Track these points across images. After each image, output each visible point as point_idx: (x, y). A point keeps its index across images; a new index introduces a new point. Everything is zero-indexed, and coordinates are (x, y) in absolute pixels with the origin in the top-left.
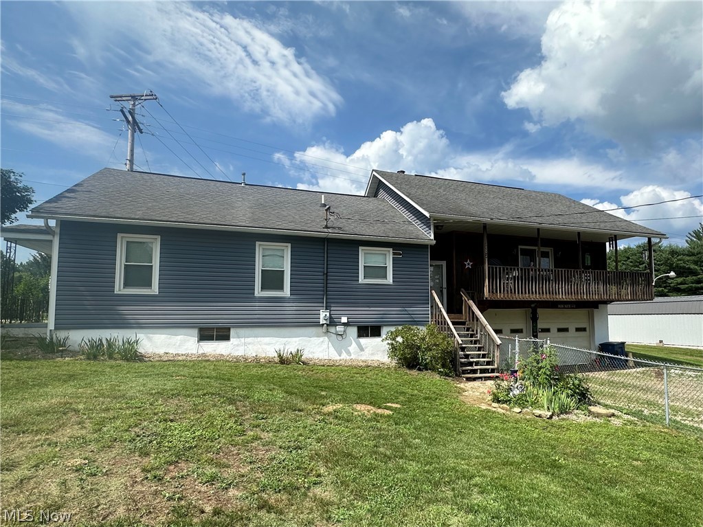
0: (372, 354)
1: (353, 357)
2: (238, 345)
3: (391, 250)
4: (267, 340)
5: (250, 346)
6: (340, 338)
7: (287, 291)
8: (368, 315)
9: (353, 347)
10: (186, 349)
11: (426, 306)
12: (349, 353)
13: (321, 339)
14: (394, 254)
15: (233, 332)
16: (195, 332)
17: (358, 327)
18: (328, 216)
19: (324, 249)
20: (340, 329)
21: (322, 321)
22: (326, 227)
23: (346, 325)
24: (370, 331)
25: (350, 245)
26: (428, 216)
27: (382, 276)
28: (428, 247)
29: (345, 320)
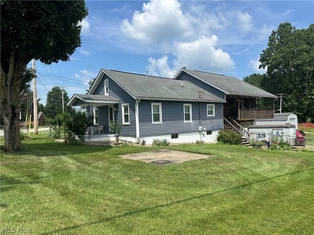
0: (210, 140)
2: (181, 139)
6: (203, 135)
7: (191, 120)
8: (210, 127)
9: (206, 138)
10: (170, 141)
11: (222, 123)
13: (199, 136)
14: (215, 106)
15: (179, 135)
16: (171, 135)
17: (207, 131)
18: (200, 94)
19: (199, 105)
20: (204, 132)
21: (200, 130)
22: (200, 98)
23: (205, 131)
24: (209, 133)
25: (205, 104)
26: (229, 94)
27: (212, 114)
28: (224, 103)
29: (205, 129)
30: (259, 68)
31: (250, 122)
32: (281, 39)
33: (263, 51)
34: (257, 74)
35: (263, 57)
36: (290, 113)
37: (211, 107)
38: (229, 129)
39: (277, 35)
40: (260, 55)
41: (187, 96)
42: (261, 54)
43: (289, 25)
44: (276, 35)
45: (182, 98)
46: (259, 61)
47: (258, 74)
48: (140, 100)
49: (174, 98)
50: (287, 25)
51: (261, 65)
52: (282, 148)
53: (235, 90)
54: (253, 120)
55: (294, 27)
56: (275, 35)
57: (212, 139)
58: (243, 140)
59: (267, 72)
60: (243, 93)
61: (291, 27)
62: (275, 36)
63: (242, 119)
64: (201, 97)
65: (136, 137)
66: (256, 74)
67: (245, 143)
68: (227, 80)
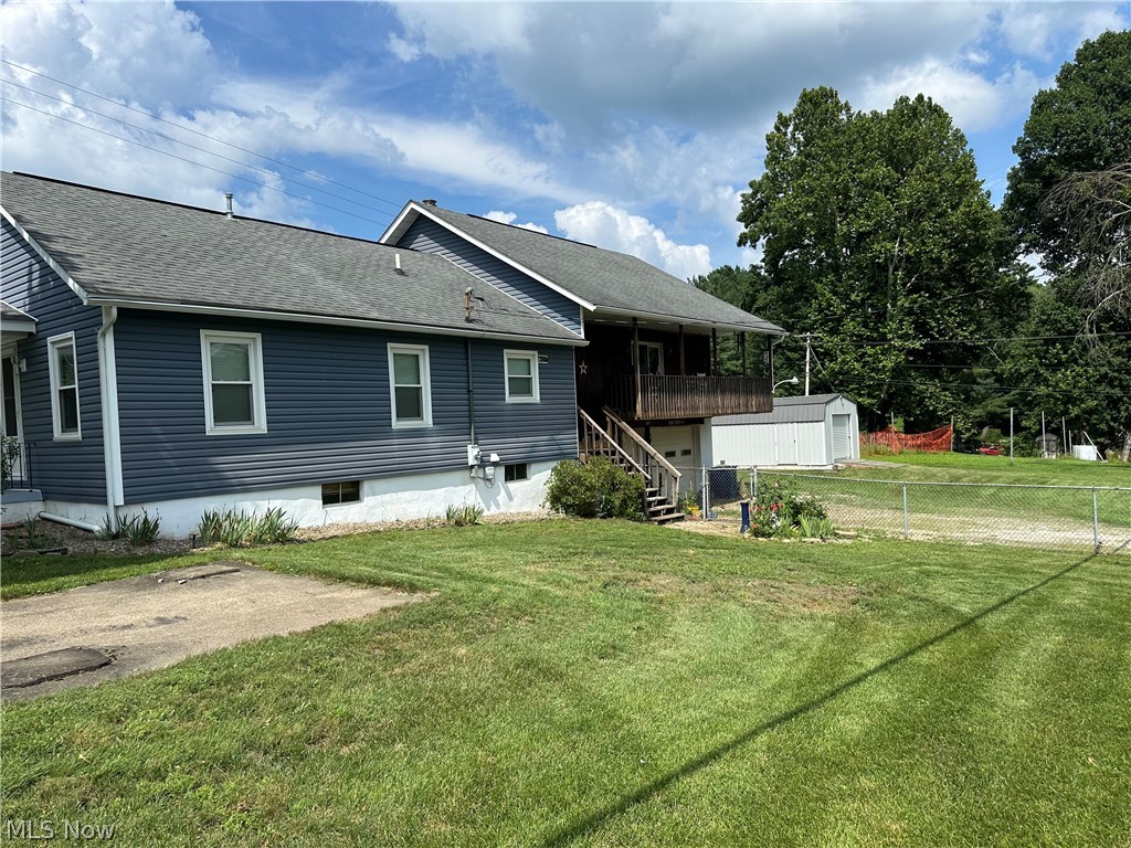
0: (521, 504)
1: (503, 510)
2: (374, 507)
3: (536, 353)
4: (407, 495)
5: (388, 507)
6: (488, 484)
7: (427, 420)
8: (516, 447)
9: (502, 498)
10: (309, 520)
11: (573, 431)
12: (497, 505)
13: (468, 488)
14: (541, 359)
15: (366, 487)
16: (318, 491)
17: (506, 467)
18: (471, 304)
19: (467, 353)
20: (490, 470)
21: (471, 461)
22: (468, 320)
23: (495, 464)
24: (516, 471)
25: (493, 347)
26: (592, 308)
27: (529, 392)
28: (579, 349)
29: (494, 457)
30: (739, 245)
31: (688, 428)
32: (805, 146)
33: (751, 185)
34: (734, 268)
35: (752, 205)
36: (834, 395)
37: (525, 364)
38: (598, 453)
39: (795, 130)
40: (741, 199)
41: (407, 308)
42: (743, 196)
43: (832, 96)
44: (791, 129)
45: (375, 315)
46: (739, 220)
47: (738, 268)
48: (114, 311)
49: (331, 311)
50: (826, 95)
51: (745, 233)
52: (794, 529)
53: (622, 298)
54: (701, 421)
55: (846, 104)
56: (787, 126)
57: (529, 497)
58: (653, 499)
59: (763, 260)
60: (654, 310)
61: (838, 102)
62: (785, 134)
63: (652, 415)
64: (473, 315)
65: (105, 503)
66: (730, 269)
67: (659, 511)
68: (601, 264)
